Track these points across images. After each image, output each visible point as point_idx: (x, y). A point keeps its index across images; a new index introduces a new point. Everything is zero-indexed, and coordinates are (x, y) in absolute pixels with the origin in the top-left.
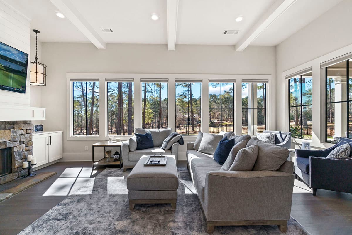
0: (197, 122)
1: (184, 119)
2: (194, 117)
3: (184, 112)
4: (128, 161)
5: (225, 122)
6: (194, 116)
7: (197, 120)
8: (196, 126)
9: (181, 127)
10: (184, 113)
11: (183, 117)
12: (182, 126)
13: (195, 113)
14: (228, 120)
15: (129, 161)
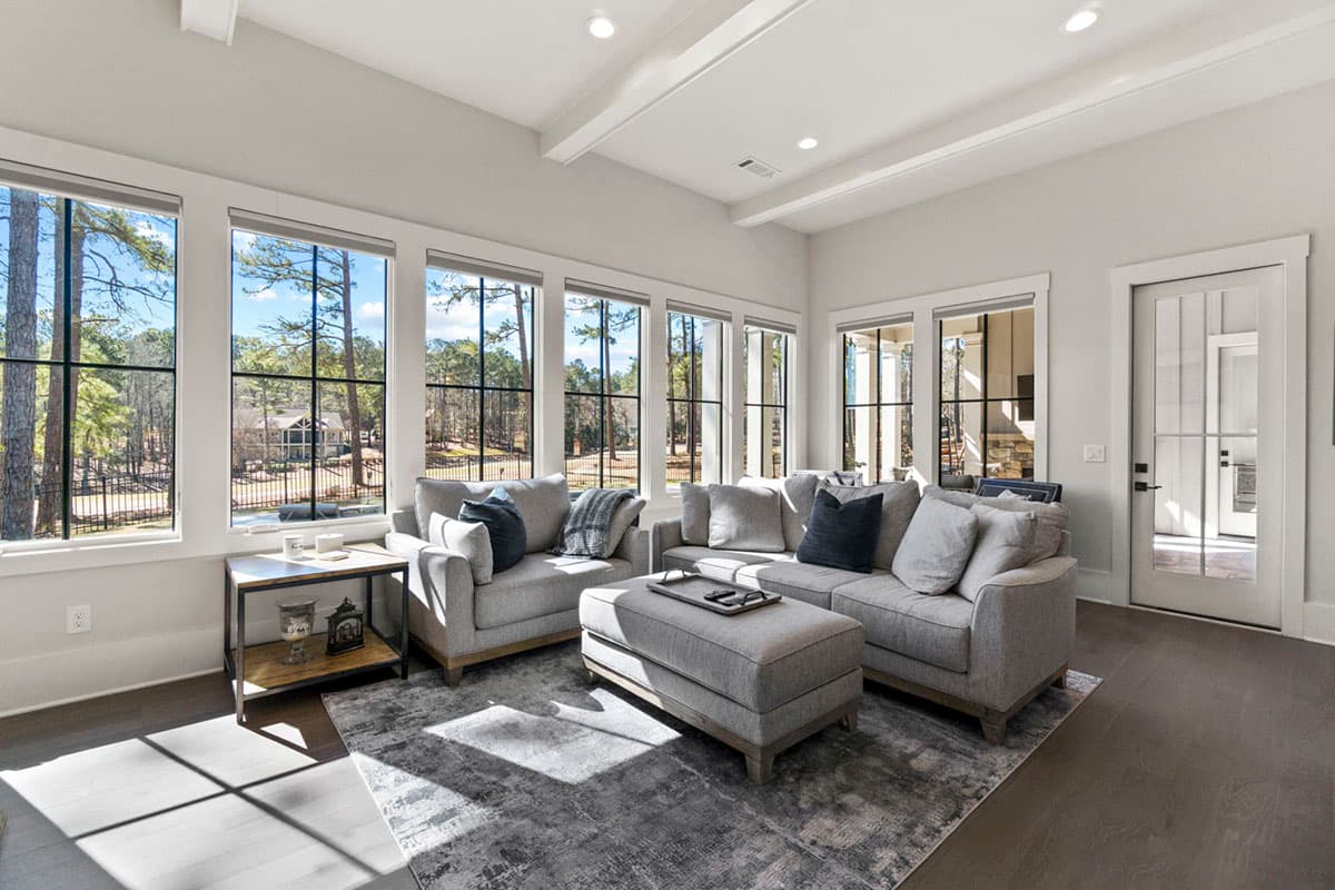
0: (334, 449)
1: (270, 435)
2: (324, 427)
3: (273, 403)
4: (473, 630)
5: (456, 447)
6: (324, 424)
7: (336, 438)
8: (332, 465)
9: (251, 471)
10: (269, 407)
11: (262, 425)
12: (260, 468)
13: (327, 409)
14: (467, 440)
15: (477, 629)
